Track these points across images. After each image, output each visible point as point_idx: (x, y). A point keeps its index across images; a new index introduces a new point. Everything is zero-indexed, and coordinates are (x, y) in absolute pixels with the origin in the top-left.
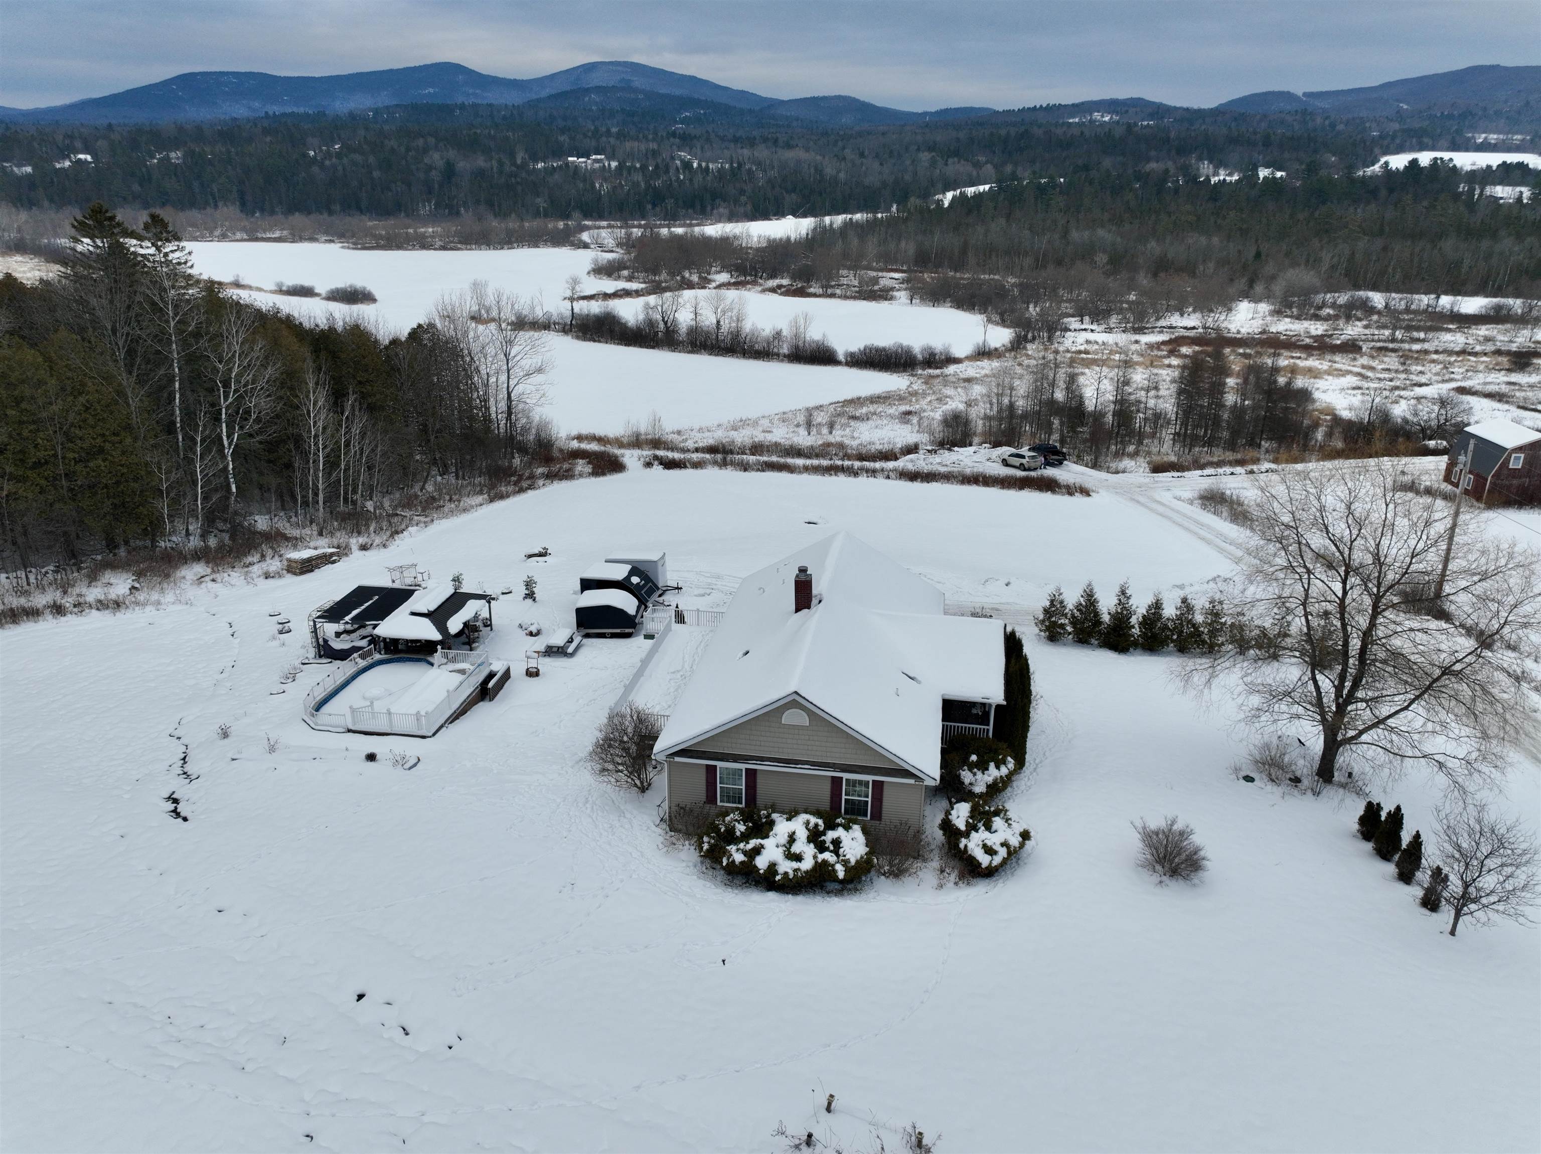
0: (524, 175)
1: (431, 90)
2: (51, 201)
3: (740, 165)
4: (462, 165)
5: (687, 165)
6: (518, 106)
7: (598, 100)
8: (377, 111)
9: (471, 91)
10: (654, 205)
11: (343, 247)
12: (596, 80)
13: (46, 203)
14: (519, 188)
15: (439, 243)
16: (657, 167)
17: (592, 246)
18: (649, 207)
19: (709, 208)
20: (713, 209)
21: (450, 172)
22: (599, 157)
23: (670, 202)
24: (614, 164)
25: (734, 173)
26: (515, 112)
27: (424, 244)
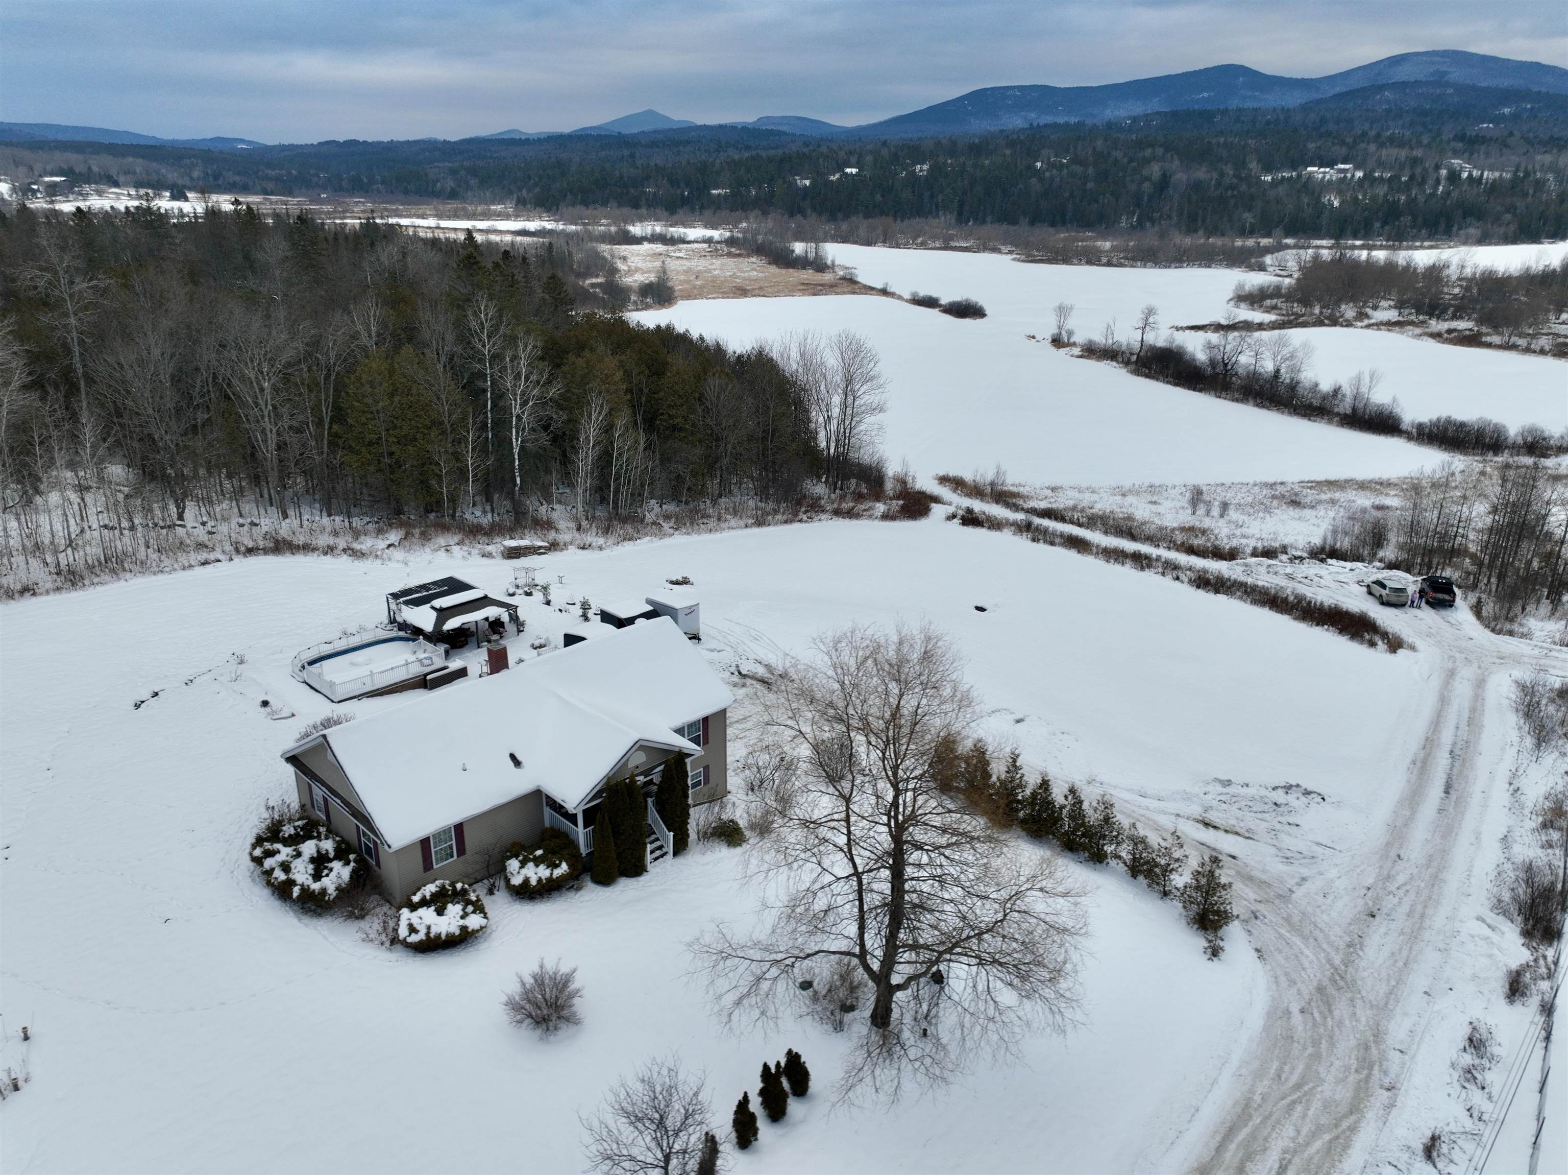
0: (1243, 187)
1: (1206, 95)
2: (814, 209)
3: (1527, 174)
4: (1180, 177)
5: (1454, 176)
6: (1288, 110)
7: (1391, 97)
8: (1135, 119)
9: (1249, 93)
10: (1385, 223)
11: (1014, 259)
12: (1401, 74)
13: (809, 211)
14: (1232, 201)
15: (1104, 260)
16: (1412, 178)
17: (1270, 269)
18: (1377, 225)
19: (1455, 229)
20: (1460, 229)
21: (1164, 182)
22: (1347, 166)
23: (1406, 220)
24: (1359, 174)
25: (1515, 183)
26: (1282, 117)
27: (1092, 258)
